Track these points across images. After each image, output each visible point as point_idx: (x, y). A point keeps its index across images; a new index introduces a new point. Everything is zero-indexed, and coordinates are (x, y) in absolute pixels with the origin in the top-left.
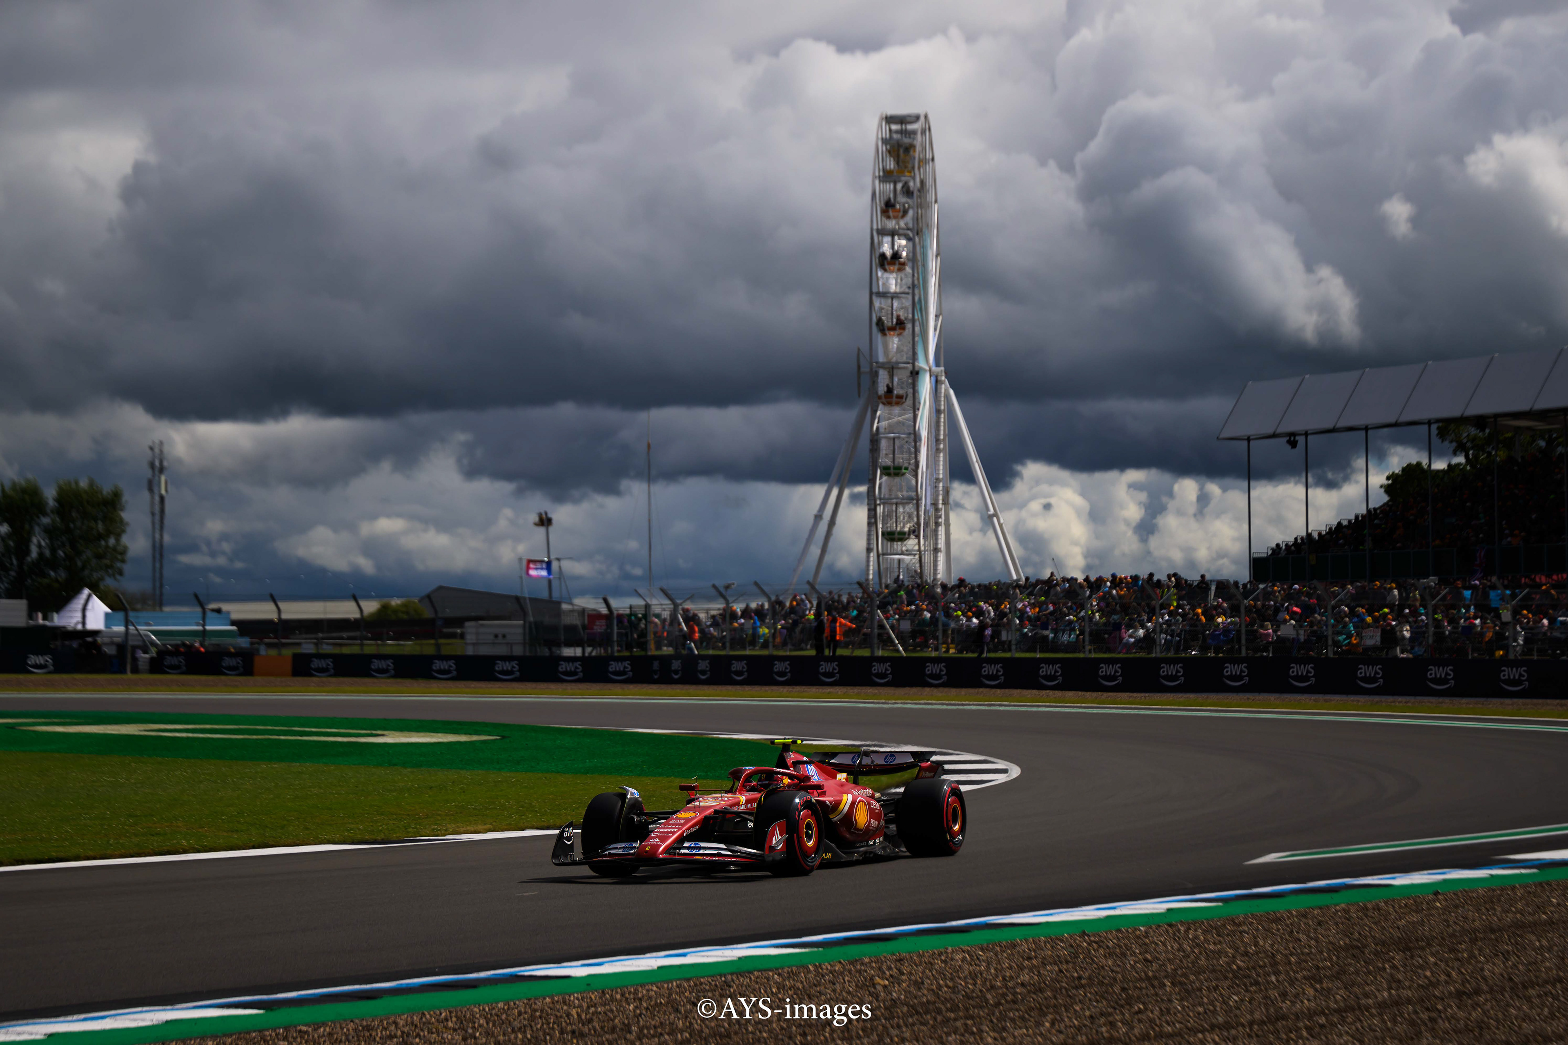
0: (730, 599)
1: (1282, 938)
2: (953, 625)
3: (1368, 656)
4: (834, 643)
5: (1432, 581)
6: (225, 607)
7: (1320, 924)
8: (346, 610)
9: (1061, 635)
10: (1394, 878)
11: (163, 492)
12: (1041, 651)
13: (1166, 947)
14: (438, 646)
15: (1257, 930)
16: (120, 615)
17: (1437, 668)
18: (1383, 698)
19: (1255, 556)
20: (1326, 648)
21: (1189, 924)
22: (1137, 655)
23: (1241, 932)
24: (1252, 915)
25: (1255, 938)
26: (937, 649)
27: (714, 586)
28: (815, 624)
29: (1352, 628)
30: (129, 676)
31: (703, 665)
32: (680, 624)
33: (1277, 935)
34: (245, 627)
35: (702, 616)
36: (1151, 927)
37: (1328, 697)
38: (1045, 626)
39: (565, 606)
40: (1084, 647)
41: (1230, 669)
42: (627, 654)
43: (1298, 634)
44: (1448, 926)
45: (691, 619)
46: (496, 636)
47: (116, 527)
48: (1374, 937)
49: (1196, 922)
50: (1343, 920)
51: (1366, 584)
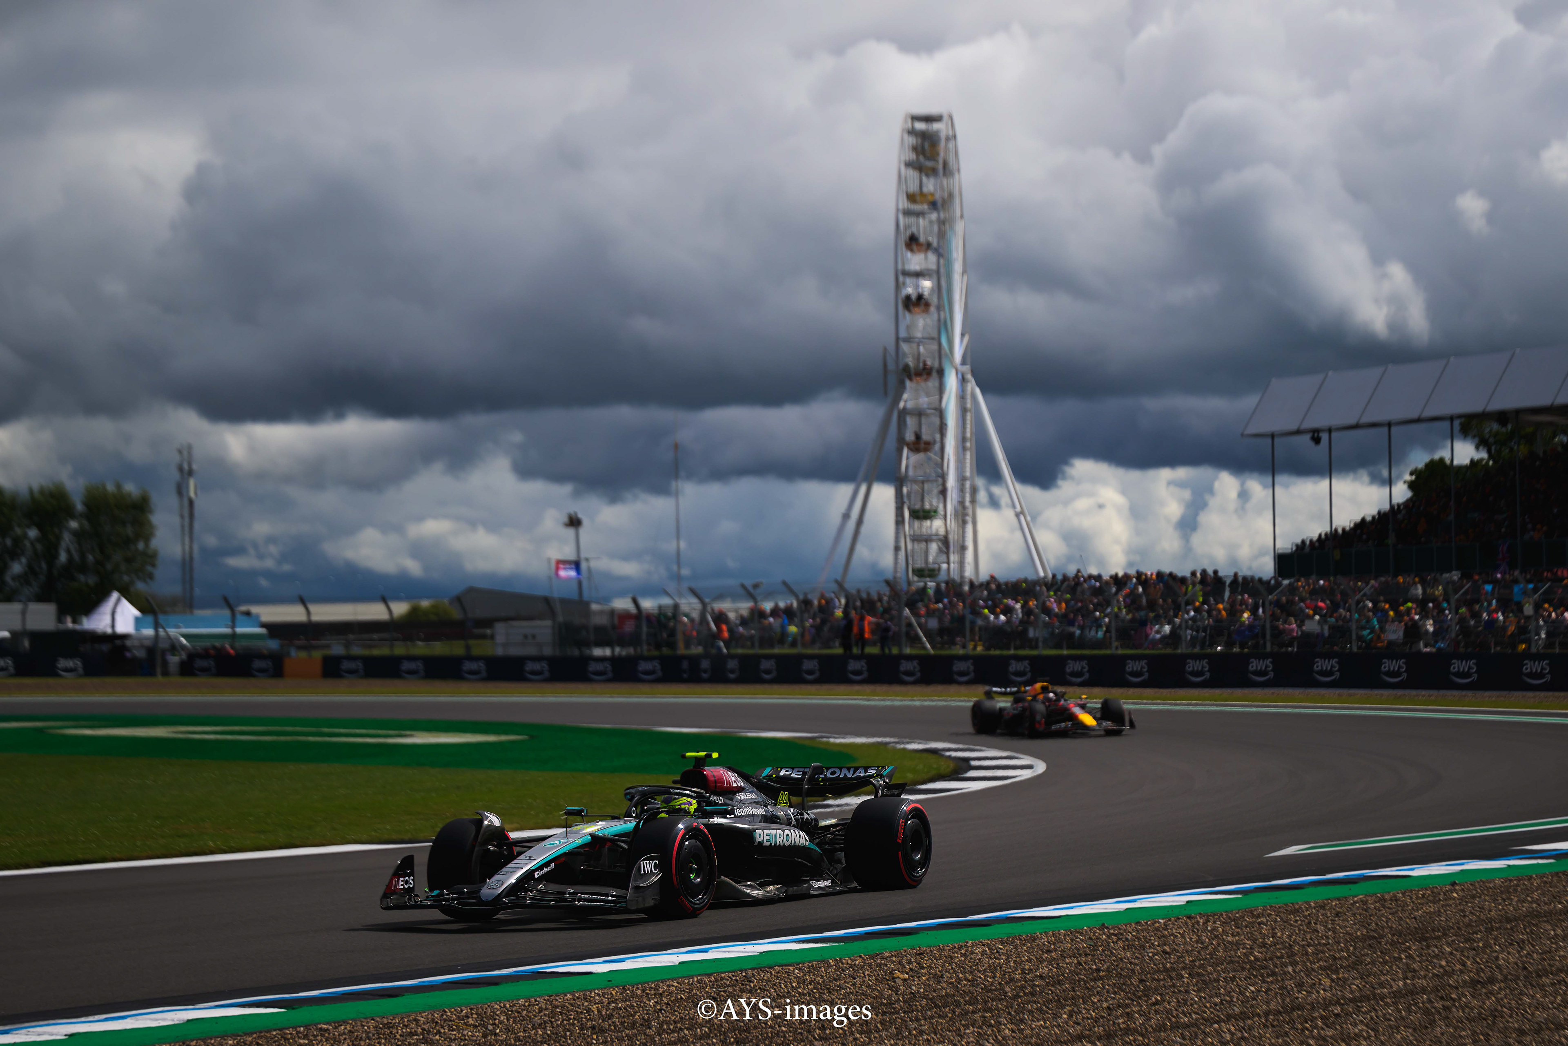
0: (759, 598)
1: (1299, 930)
2: (980, 622)
3: (1392, 651)
4: (862, 642)
5: (1455, 576)
6: (255, 609)
7: (1337, 915)
8: (375, 612)
9: (1088, 632)
10: (1412, 869)
11: (192, 494)
12: (1068, 648)
13: (1185, 939)
14: (468, 648)
15: (1276, 921)
16: (150, 619)
17: (1460, 662)
18: (1407, 692)
19: (1280, 551)
20: (1350, 643)
21: (1208, 916)
22: (1163, 651)
23: (1259, 924)
24: (1271, 907)
25: (1273, 929)
26: (964, 647)
27: (743, 586)
28: (844, 623)
29: (1376, 623)
30: (160, 679)
31: (732, 664)
32: (708, 624)
33: (1295, 926)
34: (275, 630)
35: (732, 616)
36: (1170, 920)
37: (1352, 691)
38: (1071, 623)
39: (594, 607)
40: (1110, 643)
41: (1255, 665)
42: (656, 653)
43: (1322, 629)
44: (1465, 916)
45: (721, 618)
46: (526, 637)
47: (144, 531)
48: (1391, 928)
49: (1215, 915)
50: (1361, 911)
51: (1390, 579)
